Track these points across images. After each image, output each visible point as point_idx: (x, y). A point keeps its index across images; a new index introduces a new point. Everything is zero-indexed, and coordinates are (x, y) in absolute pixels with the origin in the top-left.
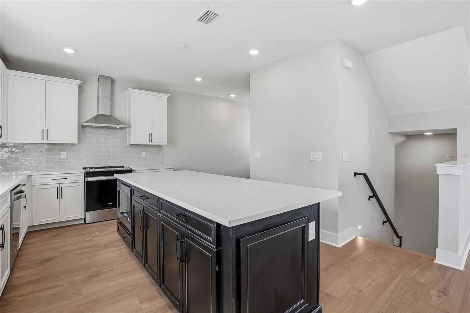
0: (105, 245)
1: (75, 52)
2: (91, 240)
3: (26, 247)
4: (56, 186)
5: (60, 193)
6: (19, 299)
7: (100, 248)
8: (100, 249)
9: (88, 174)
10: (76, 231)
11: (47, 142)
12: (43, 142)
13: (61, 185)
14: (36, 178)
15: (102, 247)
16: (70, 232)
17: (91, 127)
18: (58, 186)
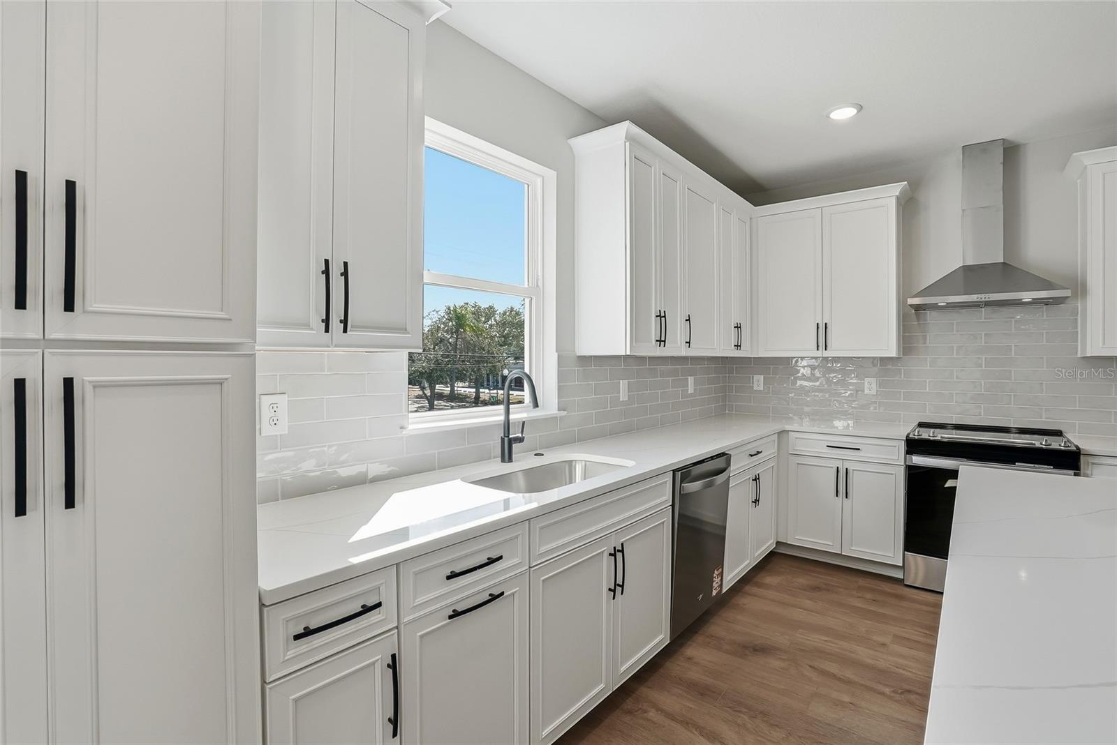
0: (908, 687)
1: (858, 112)
2: (884, 645)
3: (755, 590)
4: (835, 464)
5: (843, 483)
6: (652, 714)
7: (887, 690)
8: (883, 694)
9: (914, 446)
10: (869, 596)
11: (826, 354)
12: (819, 354)
13: (847, 465)
14: (796, 438)
15: (894, 692)
16: (854, 593)
17: (935, 307)
18: (839, 464)
